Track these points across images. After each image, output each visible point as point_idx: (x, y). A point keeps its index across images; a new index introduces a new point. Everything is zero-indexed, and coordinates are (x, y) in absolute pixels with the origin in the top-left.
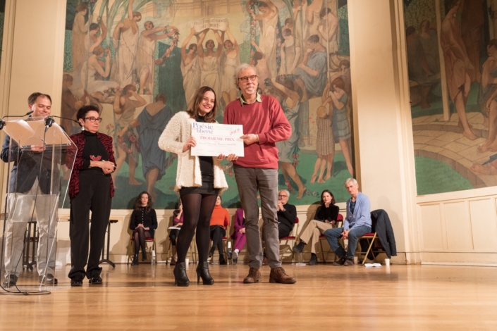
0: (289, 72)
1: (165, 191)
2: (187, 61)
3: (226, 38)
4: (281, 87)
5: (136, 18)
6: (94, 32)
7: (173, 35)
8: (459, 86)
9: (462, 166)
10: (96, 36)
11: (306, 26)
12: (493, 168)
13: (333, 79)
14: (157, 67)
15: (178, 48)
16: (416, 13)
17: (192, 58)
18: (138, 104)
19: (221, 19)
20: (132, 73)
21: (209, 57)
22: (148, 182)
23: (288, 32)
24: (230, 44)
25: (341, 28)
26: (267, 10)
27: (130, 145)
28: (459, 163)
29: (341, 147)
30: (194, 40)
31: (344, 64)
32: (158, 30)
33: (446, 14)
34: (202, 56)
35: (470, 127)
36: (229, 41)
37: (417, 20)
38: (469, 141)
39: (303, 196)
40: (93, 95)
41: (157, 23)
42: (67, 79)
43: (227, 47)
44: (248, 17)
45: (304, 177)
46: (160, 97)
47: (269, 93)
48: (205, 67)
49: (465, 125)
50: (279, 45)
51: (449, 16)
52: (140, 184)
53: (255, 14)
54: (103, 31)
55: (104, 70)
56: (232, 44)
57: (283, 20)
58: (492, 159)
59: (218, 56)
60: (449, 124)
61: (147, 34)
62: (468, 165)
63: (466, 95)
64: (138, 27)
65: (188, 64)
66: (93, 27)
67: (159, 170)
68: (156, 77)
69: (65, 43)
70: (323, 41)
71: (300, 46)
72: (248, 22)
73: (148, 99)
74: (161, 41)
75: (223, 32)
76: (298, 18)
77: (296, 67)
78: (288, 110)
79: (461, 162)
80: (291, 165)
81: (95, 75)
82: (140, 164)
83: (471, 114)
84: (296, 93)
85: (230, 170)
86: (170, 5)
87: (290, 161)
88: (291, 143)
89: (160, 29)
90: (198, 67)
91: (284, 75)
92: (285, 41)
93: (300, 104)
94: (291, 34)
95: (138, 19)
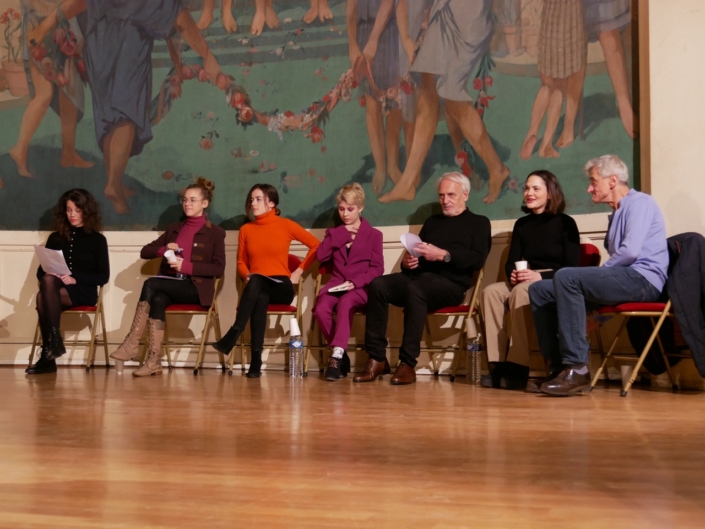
1: (149, 184)
22: (108, 161)
27: (63, 64)
29: (603, 52)
39: (500, 196)
45: (502, 142)
52: (89, 165)
67: (137, 130)
80: (471, 111)
82: (89, 112)
85: (315, 128)
87: (469, 99)
88: (472, 47)
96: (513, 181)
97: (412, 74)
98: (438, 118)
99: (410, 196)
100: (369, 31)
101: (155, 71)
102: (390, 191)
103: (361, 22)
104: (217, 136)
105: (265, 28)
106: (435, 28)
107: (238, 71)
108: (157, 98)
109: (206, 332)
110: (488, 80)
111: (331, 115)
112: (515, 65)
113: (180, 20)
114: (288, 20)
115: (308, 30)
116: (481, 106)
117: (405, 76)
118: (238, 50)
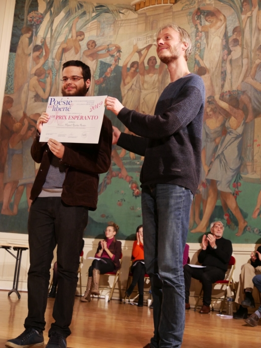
0: (234, 88)
1: (95, 218)
2: (128, 79)
4: (224, 105)
5: (79, 38)
6: (37, 53)
7: (116, 54)
10: (38, 58)
14: (97, 88)
15: (120, 67)
17: (133, 77)
21: (150, 75)
23: (236, 41)
26: (214, 20)
30: (136, 58)
32: (100, 48)
34: (143, 74)
39: (243, 233)
40: (32, 117)
41: (100, 41)
42: (8, 101)
44: (194, 29)
45: (245, 210)
47: (211, 113)
48: (146, 86)
50: (225, 57)
53: (201, 25)
54: (46, 52)
55: (44, 91)
57: (230, 29)
59: (160, 73)
61: (89, 53)
64: (80, 46)
65: (128, 83)
66: (37, 48)
69: (8, 65)
71: (248, 58)
72: (194, 34)
74: (103, 60)
76: (248, 25)
77: (243, 81)
78: (231, 132)
81: (35, 96)
84: (241, 112)
86: (114, 22)
87: (231, 191)
88: (232, 170)
89: (103, 47)
90: (138, 85)
91: (229, 91)
92: (232, 53)
93: (245, 124)
94: (238, 44)
95: (81, 38)
96: (249, 227)
97: (207, 180)
98: (217, 199)
99: (204, 231)
102: (195, 228)
104: (125, 201)
106: (217, 161)
107: (135, 175)
108: (101, 184)
110: (239, 184)
112: (251, 178)
113: (113, 154)
116: (236, 195)
117: (204, 180)
118: (135, 166)
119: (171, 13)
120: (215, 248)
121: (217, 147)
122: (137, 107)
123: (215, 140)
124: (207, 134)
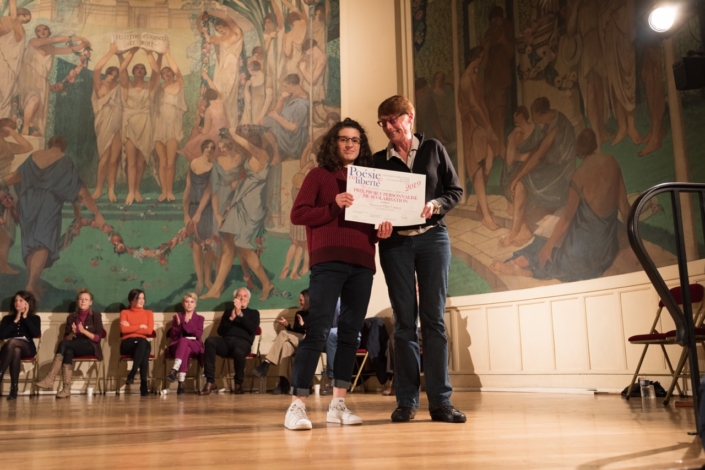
0: (256, 122)
1: (56, 284)
2: (103, 90)
3: (164, 63)
4: (243, 141)
5: (22, 18)
7: (83, 51)
8: (479, 160)
9: (480, 263)
11: (282, 61)
12: (517, 267)
13: (316, 137)
14: (53, 96)
15: (89, 71)
16: (429, 61)
17: (111, 88)
18: (19, 148)
19: (159, 36)
20: (12, 102)
21: (137, 89)
22: (29, 270)
23: (257, 65)
24: (170, 73)
25: (331, 69)
26: (228, 32)
27: (3, 211)
28: (476, 259)
30: (114, 62)
31: (333, 118)
32: (57, 39)
33: (466, 67)
34: (126, 87)
35: (491, 213)
36: (169, 69)
37: (430, 71)
38: (489, 231)
39: (269, 298)
41: (56, 29)
43: (165, 76)
44: (199, 38)
45: (270, 270)
46: (56, 142)
47: (225, 149)
48: (130, 103)
49: (485, 210)
50: (243, 82)
51: (468, 70)
52: (17, 272)
53: (209, 34)
56: (173, 74)
58: (516, 255)
59: (152, 88)
60: (465, 208)
61: (38, 43)
62: (487, 261)
63: (487, 173)
64: (24, 31)
65: (104, 96)
67: (50, 253)
68: (50, 110)
70: (305, 83)
71: (272, 87)
72: (199, 45)
73: (36, 143)
74: (63, 57)
75: (160, 56)
76: (272, 48)
77: (266, 115)
78: (251, 175)
79: (478, 257)
80: (253, 254)
82: (18, 240)
83: (493, 197)
84: (264, 152)
85: (162, 257)
86: (79, 5)
87: (252, 247)
88: (254, 222)
89: (62, 39)
90: (119, 101)
91: (249, 125)
92: (252, 78)
93: (270, 167)
94: (260, 69)
95: (25, 19)
97: (220, 233)
98: (235, 256)
99: (218, 296)
100: (196, 209)
101: (64, 220)
102: (206, 293)
103: (191, 203)
104: (102, 259)
105: (134, 201)
106: (234, 211)
107: (117, 224)
108: (64, 235)
109: (90, 372)
111: (172, 251)
112: (277, 233)
113: (81, 192)
114: (148, 198)
115: (160, 205)
117: (216, 233)
118: (117, 212)
119: (166, 10)
120: (242, 315)
121: (233, 192)
122: (118, 131)
123: (230, 184)
124: (219, 176)
